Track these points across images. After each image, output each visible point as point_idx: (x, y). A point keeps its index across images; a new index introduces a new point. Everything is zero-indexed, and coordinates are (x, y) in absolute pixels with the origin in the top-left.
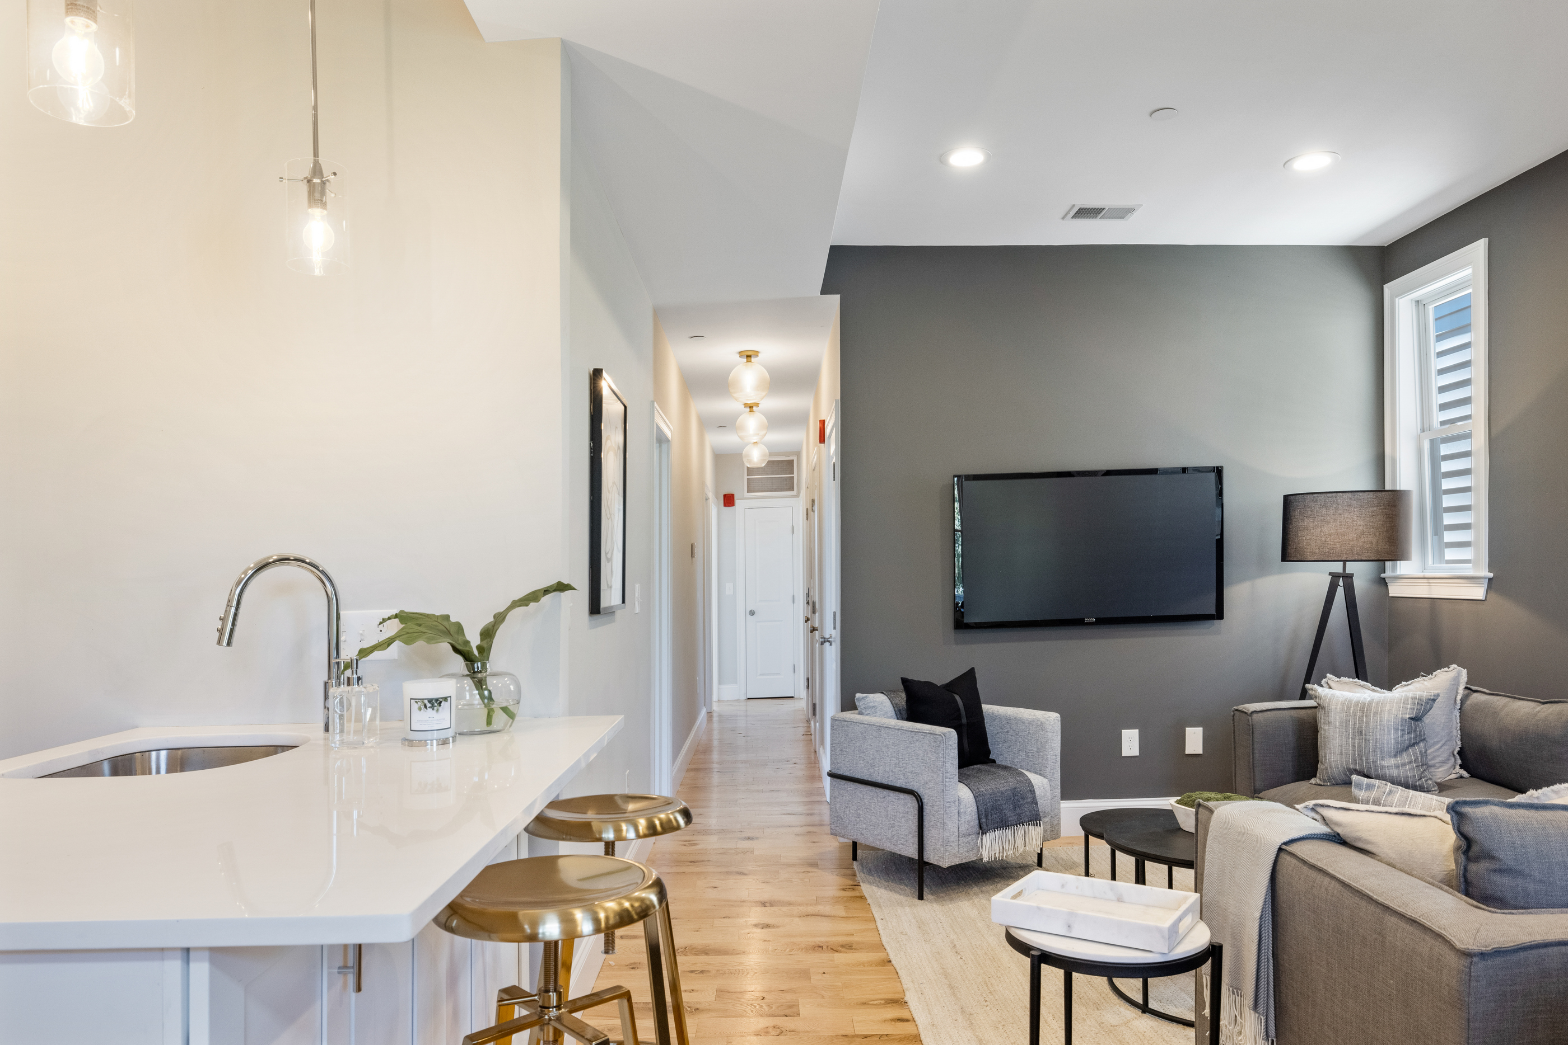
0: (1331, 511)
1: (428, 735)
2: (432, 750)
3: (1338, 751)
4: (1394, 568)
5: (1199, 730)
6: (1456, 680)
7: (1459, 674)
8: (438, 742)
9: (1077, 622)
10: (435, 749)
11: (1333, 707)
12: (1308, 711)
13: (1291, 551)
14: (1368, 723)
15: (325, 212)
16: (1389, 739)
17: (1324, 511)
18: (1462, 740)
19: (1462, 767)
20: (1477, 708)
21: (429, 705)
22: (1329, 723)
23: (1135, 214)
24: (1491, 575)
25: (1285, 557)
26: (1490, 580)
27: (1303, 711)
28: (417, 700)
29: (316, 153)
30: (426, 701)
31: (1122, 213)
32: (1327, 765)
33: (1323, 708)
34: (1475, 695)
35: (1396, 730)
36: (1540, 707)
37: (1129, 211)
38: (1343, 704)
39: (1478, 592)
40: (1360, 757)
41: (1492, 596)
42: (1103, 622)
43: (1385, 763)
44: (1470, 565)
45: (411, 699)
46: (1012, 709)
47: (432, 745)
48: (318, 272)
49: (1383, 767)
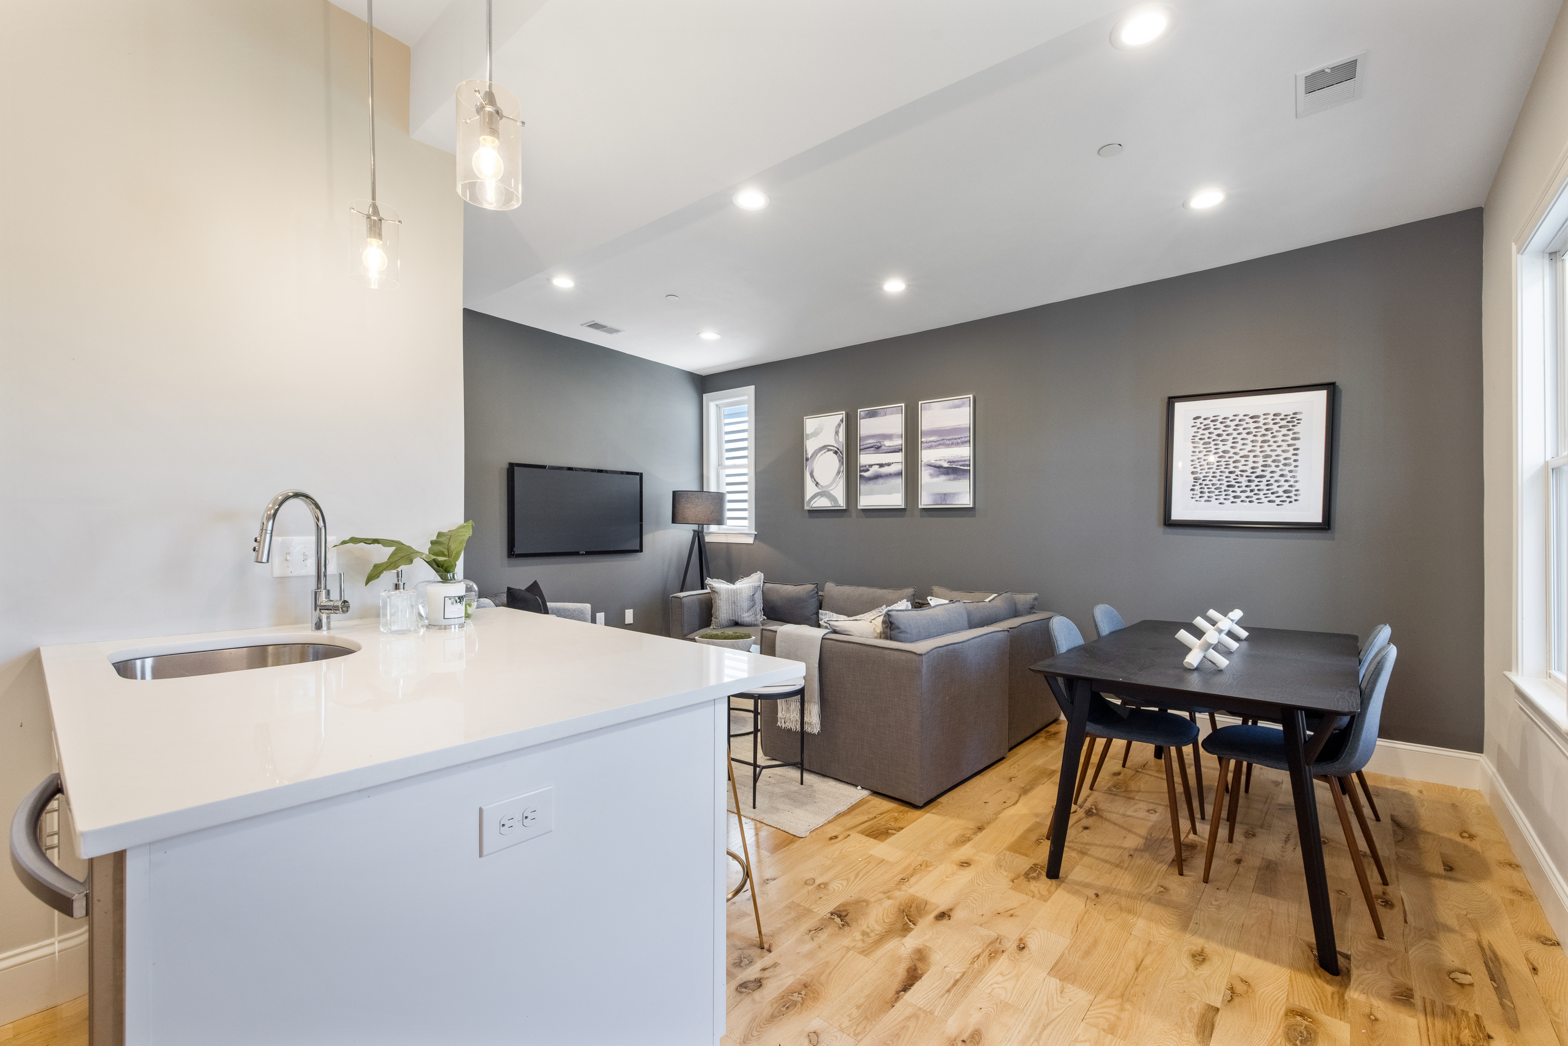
0: (700, 500)
1: (452, 622)
2: (455, 631)
3: (725, 612)
4: (708, 528)
5: (631, 611)
6: (760, 577)
7: (761, 575)
8: (459, 626)
9: (576, 554)
10: (457, 631)
11: (722, 592)
12: (703, 595)
13: (679, 518)
14: (737, 598)
15: (381, 242)
16: (745, 604)
17: (697, 500)
18: (763, 604)
19: (764, 615)
20: (769, 589)
21: (458, 600)
22: (720, 599)
23: (619, 333)
24: (756, 533)
25: (674, 521)
26: (756, 535)
27: (701, 596)
28: (450, 598)
29: (374, 198)
30: (457, 598)
31: (612, 331)
32: (720, 619)
33: (717, 593)
34: (766, 584)
35: (748, 600)
36: (795, 587)
37: (617, 331)
38: (726, 590)
39: (750, 540)
40: (735, 613)
41: (757, 542)
42: (589, 553)
43: (744, 615)
44: (747, 528)
45: (445, 597)
46: (560, 603)
47: (455, 628)
48: (374, 286)
49: (743, 617)
